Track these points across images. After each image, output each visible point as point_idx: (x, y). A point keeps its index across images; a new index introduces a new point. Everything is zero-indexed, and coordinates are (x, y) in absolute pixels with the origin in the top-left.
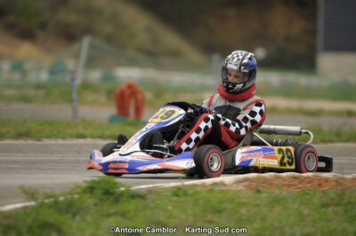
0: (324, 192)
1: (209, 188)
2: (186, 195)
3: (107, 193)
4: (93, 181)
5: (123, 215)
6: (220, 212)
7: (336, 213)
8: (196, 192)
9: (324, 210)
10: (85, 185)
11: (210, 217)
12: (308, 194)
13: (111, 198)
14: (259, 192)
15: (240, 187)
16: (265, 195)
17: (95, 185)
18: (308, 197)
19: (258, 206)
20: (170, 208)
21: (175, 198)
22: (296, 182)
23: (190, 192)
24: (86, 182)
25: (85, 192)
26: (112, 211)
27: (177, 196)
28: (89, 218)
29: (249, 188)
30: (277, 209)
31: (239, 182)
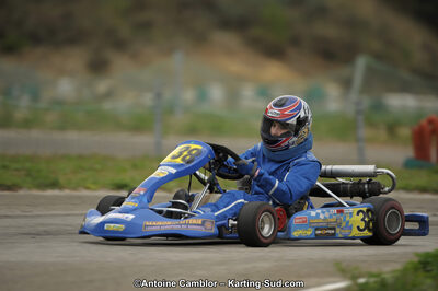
4: (427, 255)
10: (416, 260)
17: (430, 260)
24: (417, 254)
25: (416, 269)
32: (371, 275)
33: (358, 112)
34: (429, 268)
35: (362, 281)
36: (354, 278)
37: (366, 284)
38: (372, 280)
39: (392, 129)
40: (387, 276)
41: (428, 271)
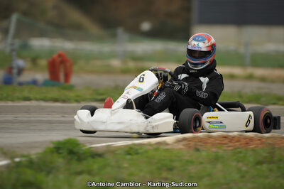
0: (253, 150)
1: (155, 146)
2: (137, 154)
3: (71, 152)
4: (59, 143)
5: (90, 173)
6: (171, 169)
7: (271, 170)
8: (146, 152)
9: (259, 167)
10: (52, 146)
11: (165, 174)
12: (240, 152)
13: (76, 157)
14: (197, 150)
15: (180, 146)
16: (204, 154)
17: (61, 146)
18: (241, 155)
19: (201, 163)
20: (126, 165)
21: (128, 157)
22: (226, 141)
23: (141, 151)
24: (52, 142)
26: (79, 170)
27: (130, 154)
28: (62, 177)
29: (188, 147)
30: (219, 166)
31: (179, 141)
32: (22, 156)
33: (13, 50)
34: (61, 151)
35: (17, 160)
36: (12, 158)
37: (20, 162)
38: (24, 159)
39: (34, 60)
40: (33, 157)
41: (60, 153)
